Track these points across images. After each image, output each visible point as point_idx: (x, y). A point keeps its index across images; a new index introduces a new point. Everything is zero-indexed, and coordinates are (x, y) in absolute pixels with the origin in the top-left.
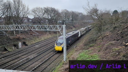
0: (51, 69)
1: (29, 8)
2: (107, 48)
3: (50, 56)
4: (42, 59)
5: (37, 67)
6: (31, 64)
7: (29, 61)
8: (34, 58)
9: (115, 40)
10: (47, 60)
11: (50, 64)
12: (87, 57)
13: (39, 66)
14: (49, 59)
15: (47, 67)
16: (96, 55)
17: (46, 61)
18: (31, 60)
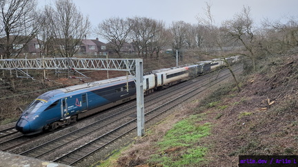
0: (110, 151)
1: (89, 20)
2: (232, 112)
3: (121, 124)
4: (101, 131)
5: (84, 147)
6: (76, 140)
7: (74, 133)
8: (87, 127)
9: (257, 93)
10: (111, 133)
11: (113, 141)
12: (188, 129)
13: (89, 144)
14: (115, 131)
15: (104, 147)
16: (208, 125)
17: (107, 135)
18: (78, 131)
